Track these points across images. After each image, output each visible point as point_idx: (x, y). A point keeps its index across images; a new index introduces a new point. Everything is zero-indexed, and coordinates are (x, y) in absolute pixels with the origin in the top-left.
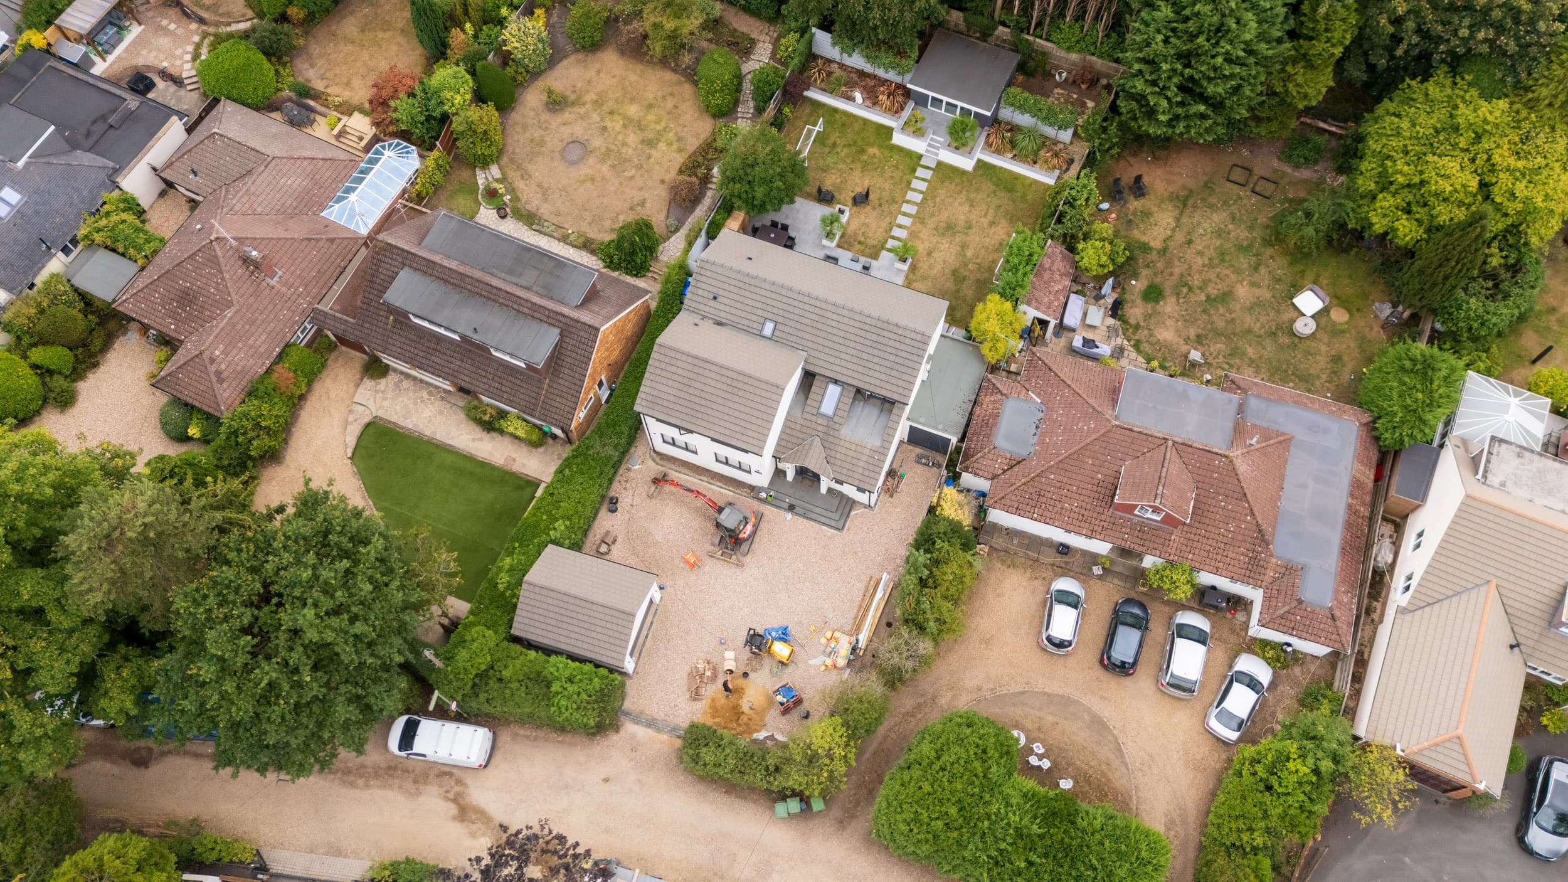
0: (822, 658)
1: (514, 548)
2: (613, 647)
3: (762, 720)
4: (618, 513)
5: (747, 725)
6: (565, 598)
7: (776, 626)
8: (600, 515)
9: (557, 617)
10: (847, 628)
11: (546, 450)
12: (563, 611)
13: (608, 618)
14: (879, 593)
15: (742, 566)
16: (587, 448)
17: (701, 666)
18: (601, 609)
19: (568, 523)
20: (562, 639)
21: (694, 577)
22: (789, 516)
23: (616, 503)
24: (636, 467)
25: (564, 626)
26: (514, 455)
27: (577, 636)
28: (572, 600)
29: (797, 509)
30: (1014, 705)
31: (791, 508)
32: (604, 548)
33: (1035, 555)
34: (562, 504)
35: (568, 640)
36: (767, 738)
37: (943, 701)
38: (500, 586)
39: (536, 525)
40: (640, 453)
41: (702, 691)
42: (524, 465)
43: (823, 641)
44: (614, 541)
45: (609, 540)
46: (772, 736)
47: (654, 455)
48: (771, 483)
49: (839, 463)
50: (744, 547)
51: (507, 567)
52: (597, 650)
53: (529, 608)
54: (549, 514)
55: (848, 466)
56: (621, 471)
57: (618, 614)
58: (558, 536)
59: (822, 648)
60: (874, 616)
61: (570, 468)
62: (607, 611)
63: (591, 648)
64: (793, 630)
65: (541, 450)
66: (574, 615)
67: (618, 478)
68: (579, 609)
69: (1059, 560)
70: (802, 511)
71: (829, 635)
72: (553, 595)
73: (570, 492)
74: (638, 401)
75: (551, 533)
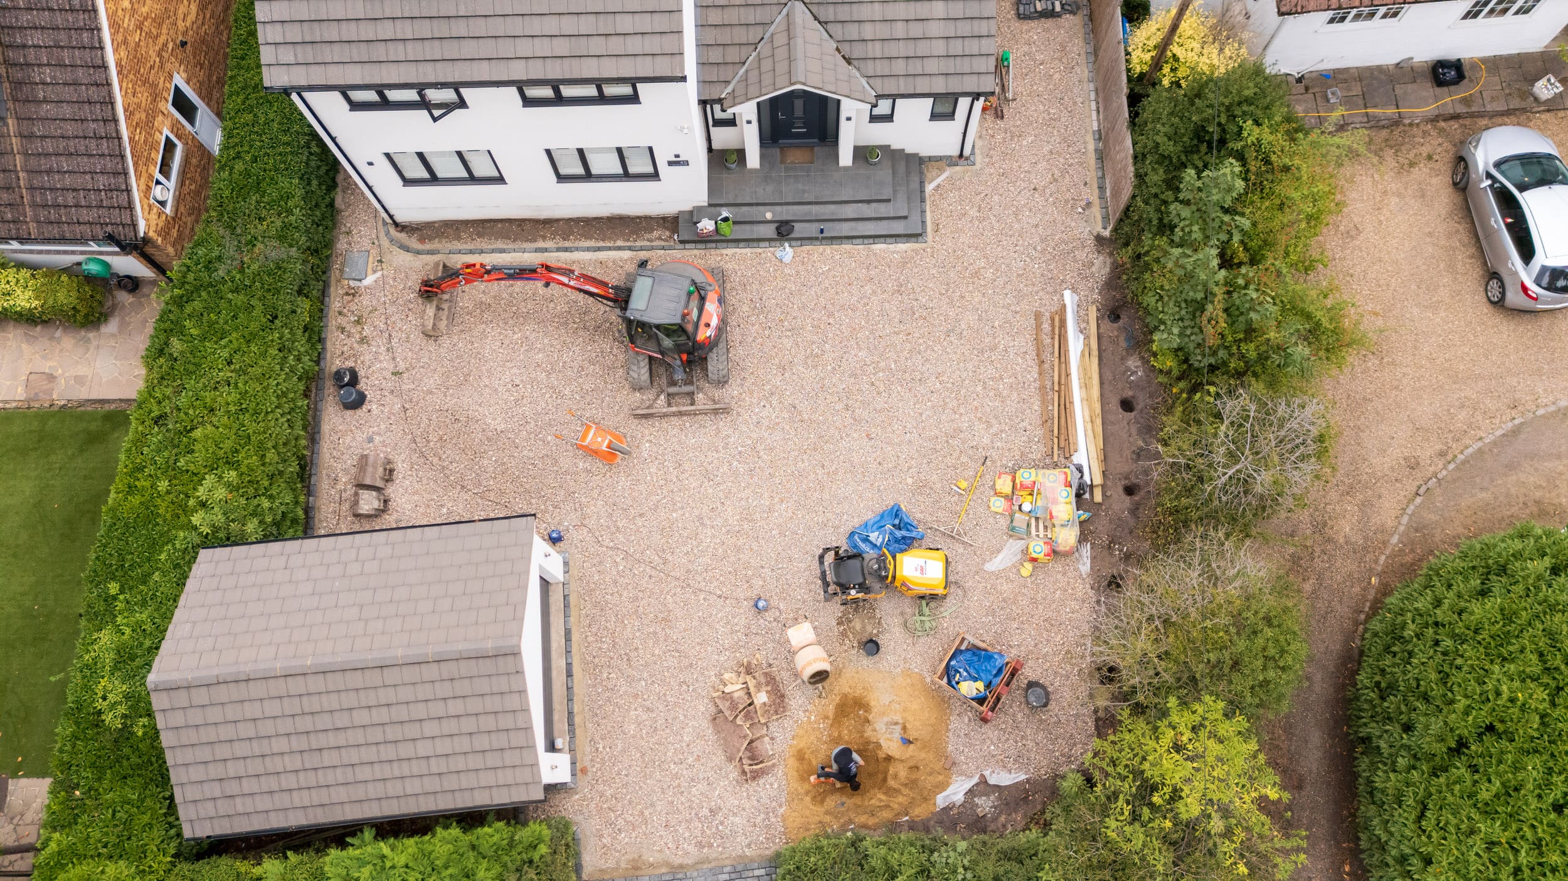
0: (1013, 547)
1: (110, 600)
2: (492, 760)
3: (942, 755)
4: (372, 404)
5: (912, 784)
6: (296, 686)
7: (869, 516)
8: (326, 428)
9: (297, 743)
10: (1037, 451)
11: (123, 325)
12: (305, 723)
13: (443, 690)
14: (1075, 345)
15: (726, 411)
16: (209, 266)
17: (735, 688)
18: (410, 674)
19: (232, 475)
20: (341, 794)
21: (623, 482)
22: (787, 252)
23: (354, 380)
24: (369, 280)
25: (328, 758)
26: (46, 366)
27: (378, 771)
28: (316, 684)
29: (799, 229)
30: (1511, 467)
31: (784, 231)
32: (368, 502)
33: (1391, 111)
34: (197, 433)
35: (359, 792)
36: (970, 792)
37: (1346, 528)
38: (108, 718)
39: (149, 515)
40: (366, 243)
41: (766, 746)
42: (80, 380)
43: (998, 505)
44: (389, 475)
45: (373, 476)
46: (983, 781)
47: (402, 236)
48: (713, 187)
49: (876, 50)
50: (715, 363)
51: (109, 658)
52: (450, 783)
53: (205, 754)
54: (171, 470)
55: (902, 49)
56: (335, 303)
57: (466, 668)
58: (219, 518)
59: (1004, 523)
60: (1087, 400)
61: (182, 332)
62: (431, 672)
63: (431, 784)
64: (914, 511)
65: (111, 327)
66: (342, 720)
67: (333, 321)
68: (349, 700)
69: (1449, 99)
70: (812, 229)
71: (1004, 485)
72: (256, 690)
73: (208, 396)
74: (267, 55)
75: (196, 519)
